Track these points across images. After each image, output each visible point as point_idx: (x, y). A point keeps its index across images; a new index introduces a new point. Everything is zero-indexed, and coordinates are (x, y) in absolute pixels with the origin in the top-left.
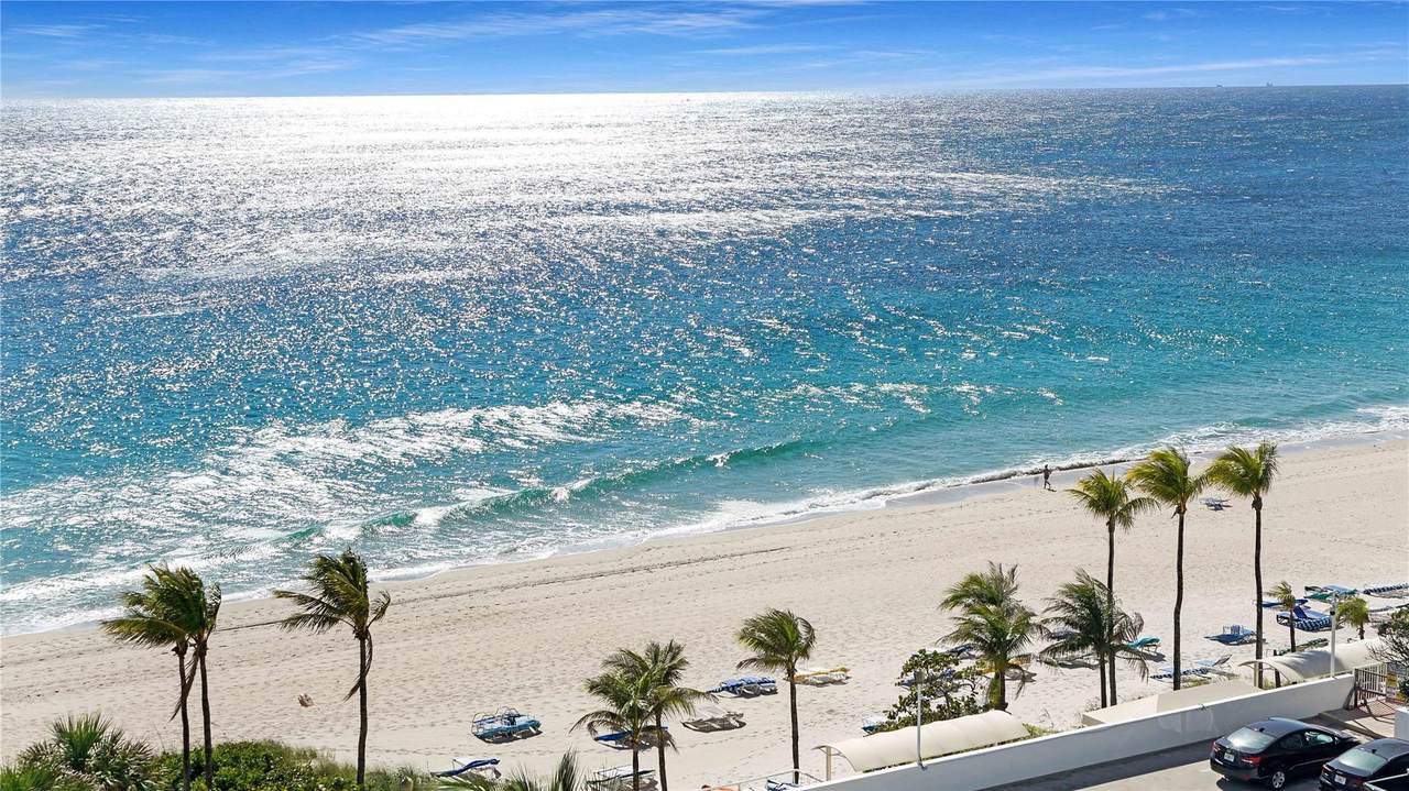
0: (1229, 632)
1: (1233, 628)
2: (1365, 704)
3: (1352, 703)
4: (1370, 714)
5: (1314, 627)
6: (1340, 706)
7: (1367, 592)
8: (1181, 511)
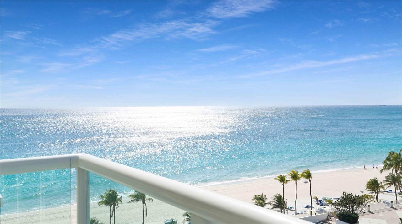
0: (307, 206)
1: (308, 205)
2: (331, 219)
3: (328, 218)
4: (331, 220)
5: (323, 205)
6: (326, 219)
7: (334, 199)
8: (296, 182)
